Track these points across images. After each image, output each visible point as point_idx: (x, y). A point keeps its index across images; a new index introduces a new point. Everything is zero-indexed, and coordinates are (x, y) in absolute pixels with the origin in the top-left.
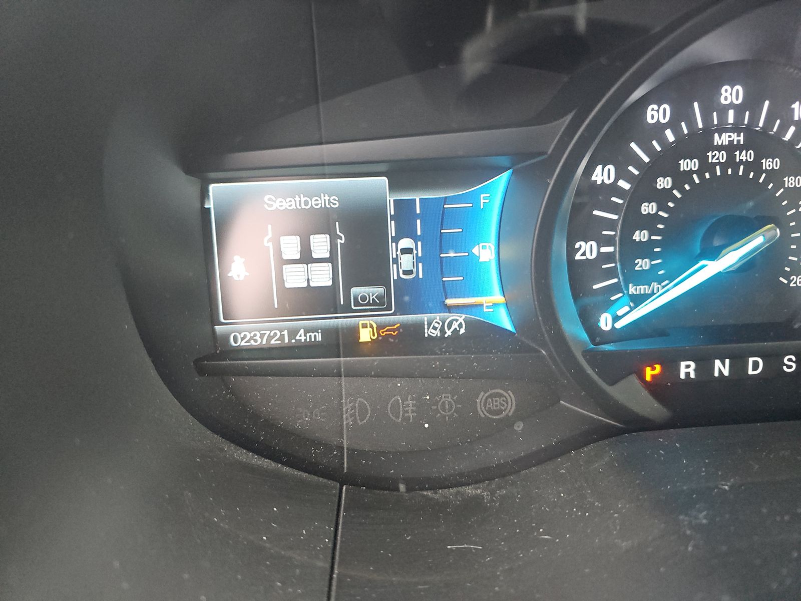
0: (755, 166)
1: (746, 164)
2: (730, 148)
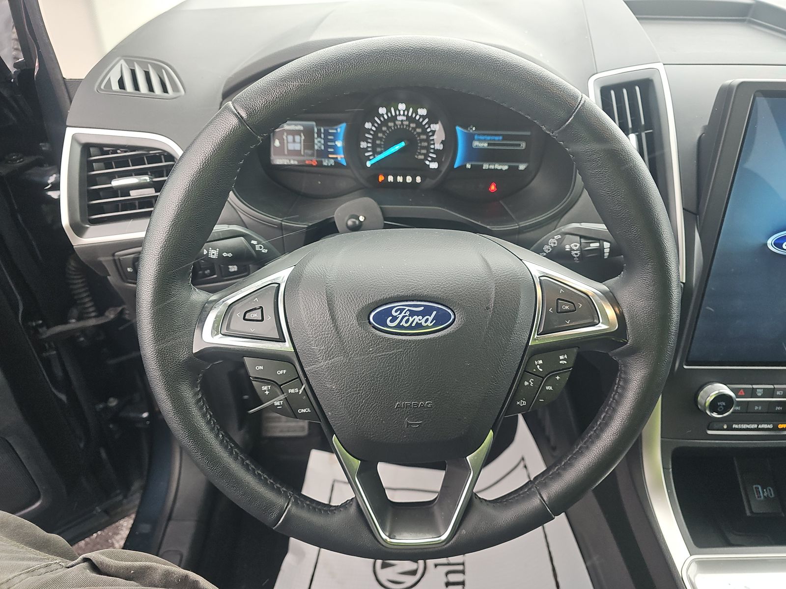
0: (409, 126)
1: (406, 125)
2: (402, 121)
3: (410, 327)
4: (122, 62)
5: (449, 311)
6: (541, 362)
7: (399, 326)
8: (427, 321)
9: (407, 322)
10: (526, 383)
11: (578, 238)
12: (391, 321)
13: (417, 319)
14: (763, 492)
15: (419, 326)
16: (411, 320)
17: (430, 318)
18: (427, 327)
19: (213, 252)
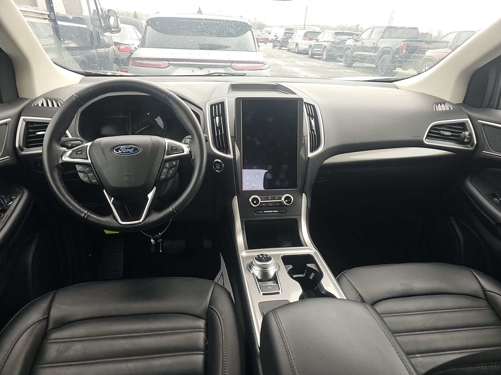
3: (126, 152)
4: (43, 99)
5: (138, 148)
6: (168, 164)
7: (122, 152)
8: (131, 150)
9: (125, 151)
10: (164, 171)
11: (189, 139)
12: (120, 151)
13: (128, 150)
14: (287, 243)
15: (128, 152)
16: (126, 150)
17: (132, 150)
18: (131, 152)
19: (70, 144)
